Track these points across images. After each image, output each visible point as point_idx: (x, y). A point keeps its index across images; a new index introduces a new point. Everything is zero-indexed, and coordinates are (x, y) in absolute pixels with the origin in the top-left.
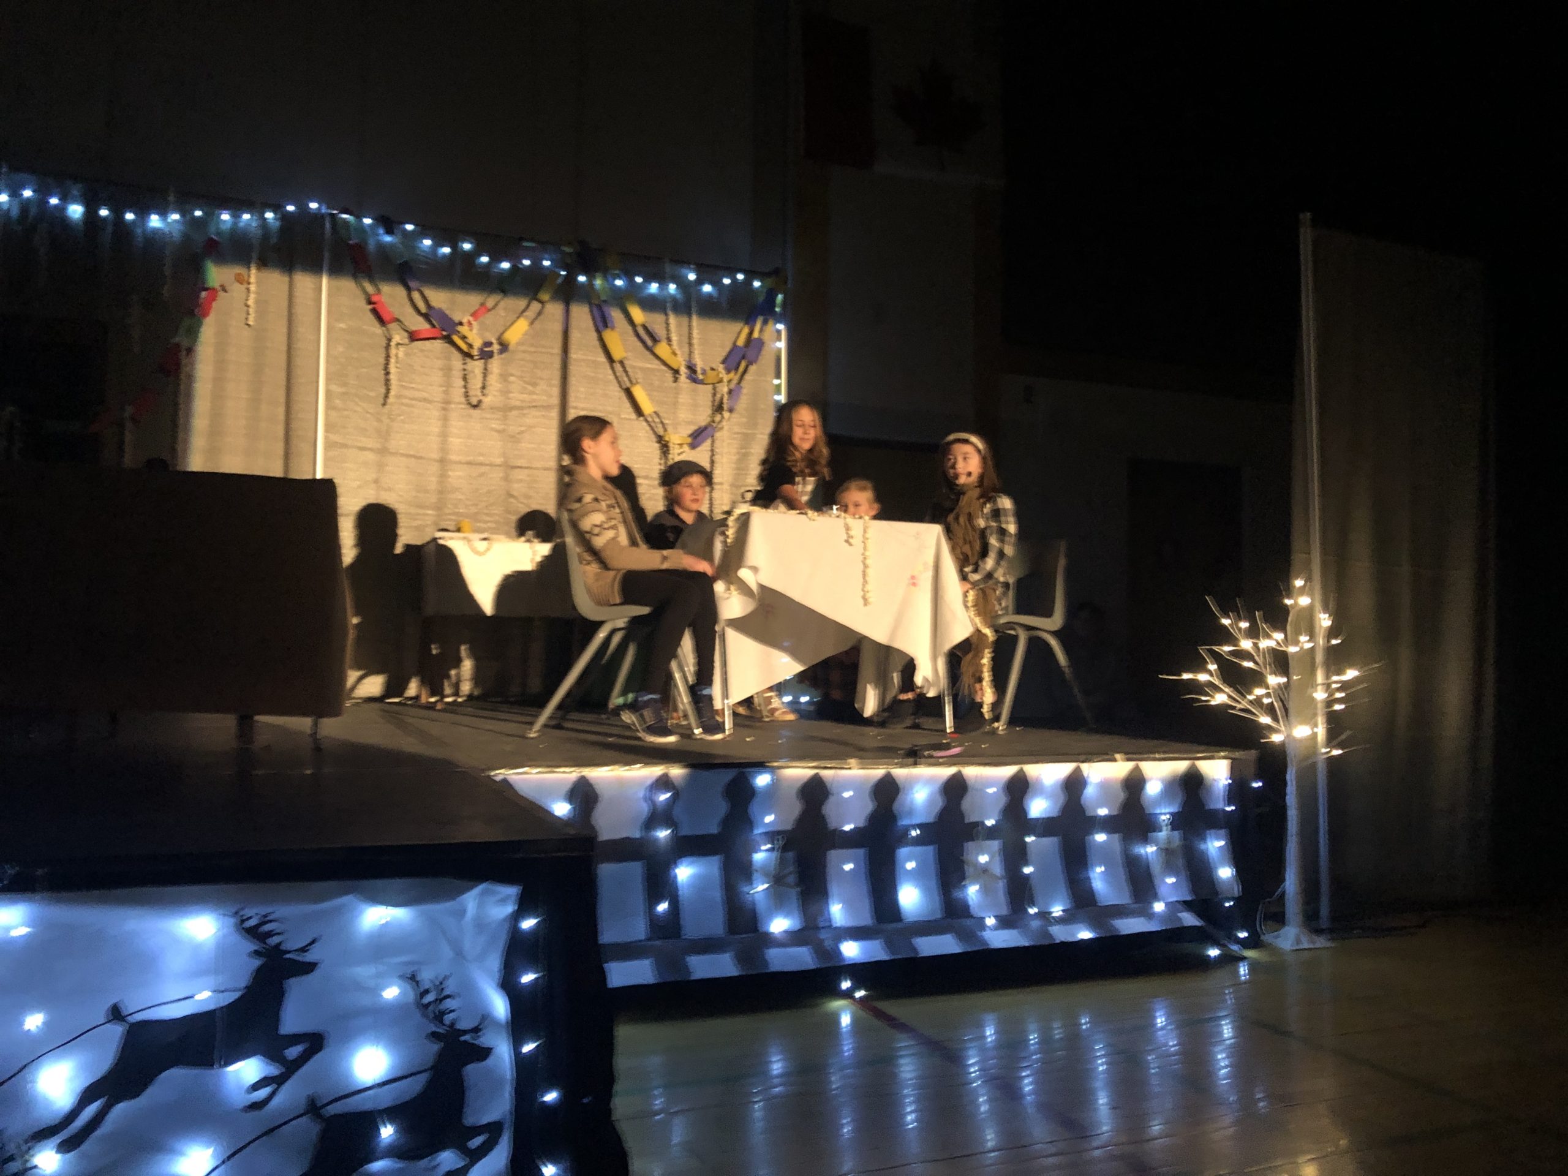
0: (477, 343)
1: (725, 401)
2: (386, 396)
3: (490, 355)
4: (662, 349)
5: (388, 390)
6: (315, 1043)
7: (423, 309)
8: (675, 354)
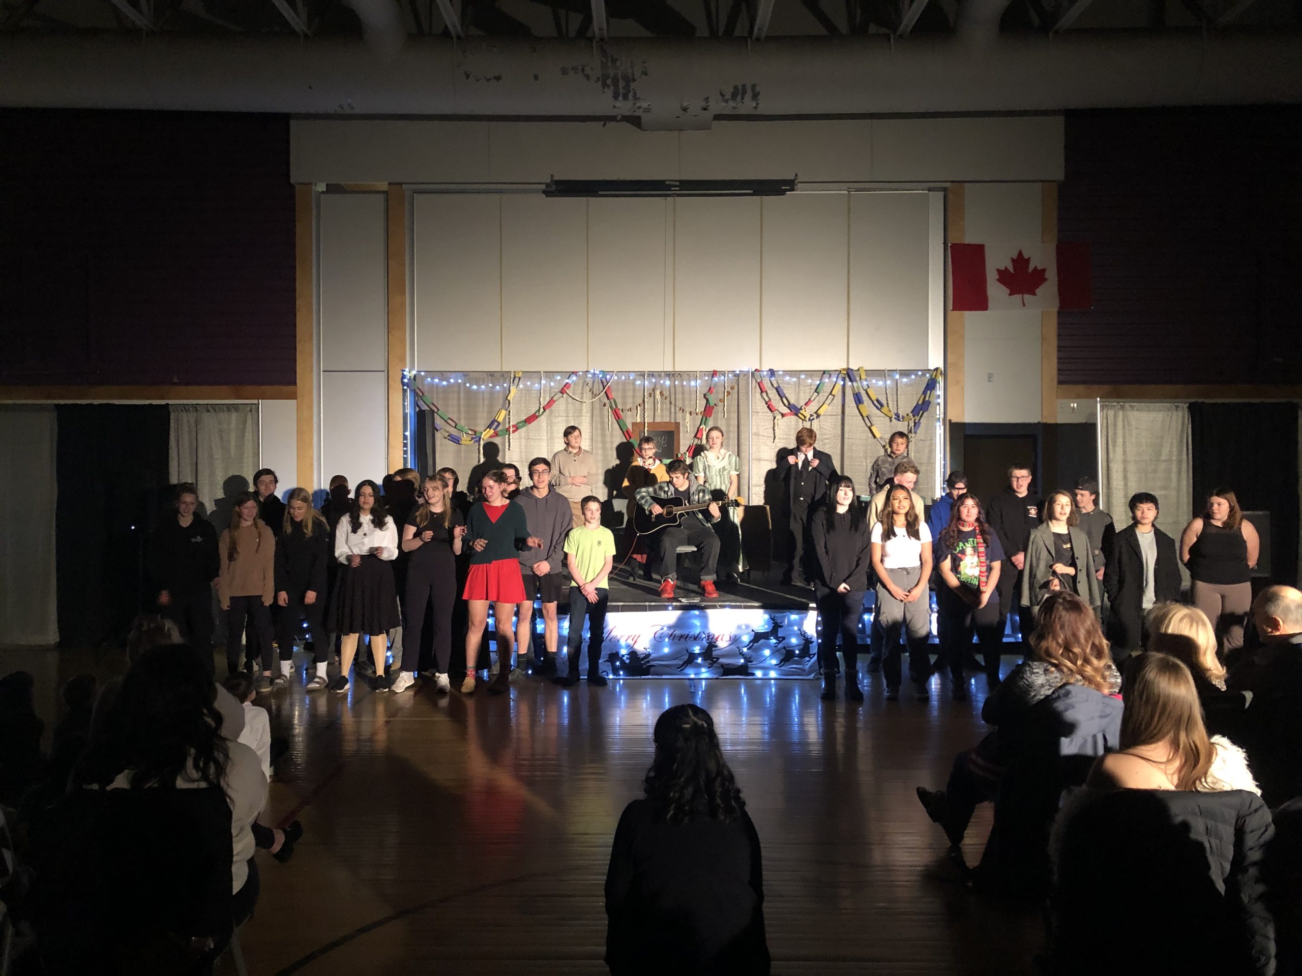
0: (808, 417)
1: (913, 429)
2: (774, 439)
3: (813, 419)
4: (885, 409)
5: (775, 437)
6: (784, 638)
7: (786, 403)
8: (890, 411)
